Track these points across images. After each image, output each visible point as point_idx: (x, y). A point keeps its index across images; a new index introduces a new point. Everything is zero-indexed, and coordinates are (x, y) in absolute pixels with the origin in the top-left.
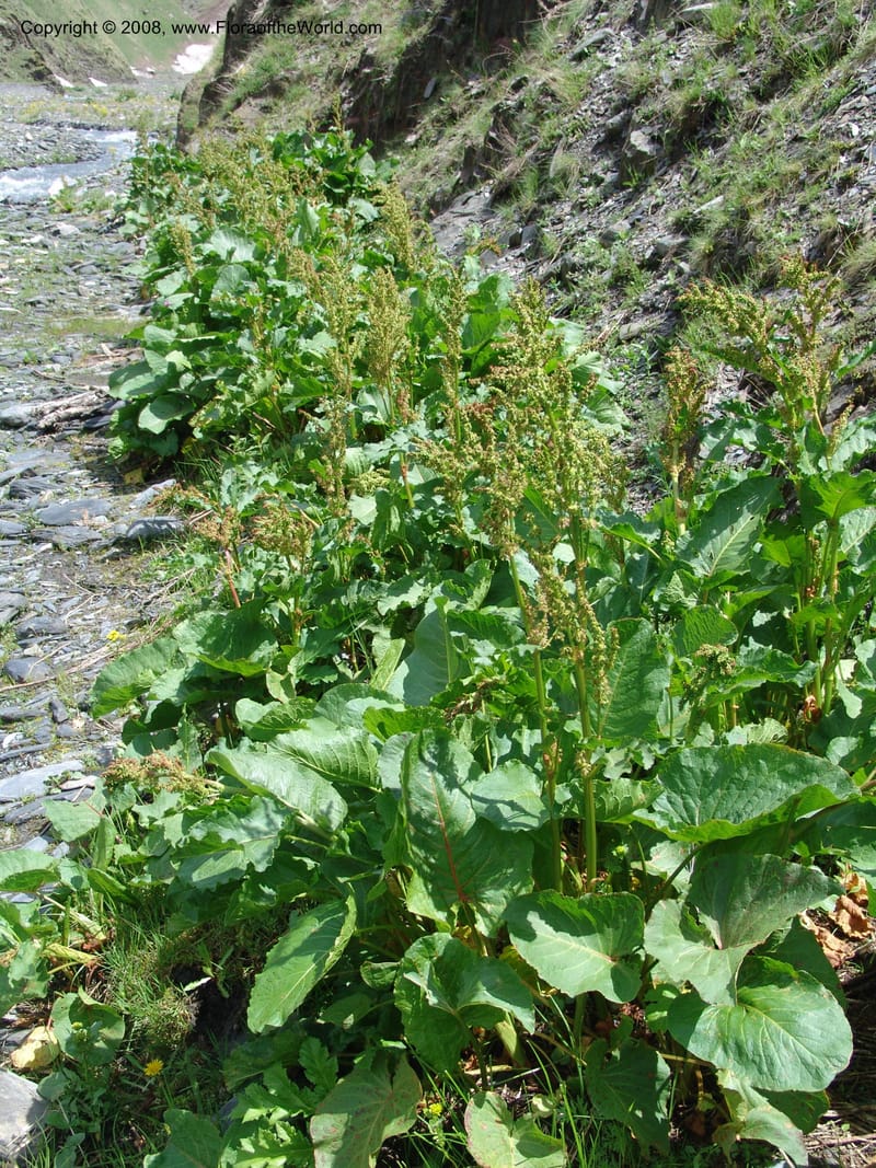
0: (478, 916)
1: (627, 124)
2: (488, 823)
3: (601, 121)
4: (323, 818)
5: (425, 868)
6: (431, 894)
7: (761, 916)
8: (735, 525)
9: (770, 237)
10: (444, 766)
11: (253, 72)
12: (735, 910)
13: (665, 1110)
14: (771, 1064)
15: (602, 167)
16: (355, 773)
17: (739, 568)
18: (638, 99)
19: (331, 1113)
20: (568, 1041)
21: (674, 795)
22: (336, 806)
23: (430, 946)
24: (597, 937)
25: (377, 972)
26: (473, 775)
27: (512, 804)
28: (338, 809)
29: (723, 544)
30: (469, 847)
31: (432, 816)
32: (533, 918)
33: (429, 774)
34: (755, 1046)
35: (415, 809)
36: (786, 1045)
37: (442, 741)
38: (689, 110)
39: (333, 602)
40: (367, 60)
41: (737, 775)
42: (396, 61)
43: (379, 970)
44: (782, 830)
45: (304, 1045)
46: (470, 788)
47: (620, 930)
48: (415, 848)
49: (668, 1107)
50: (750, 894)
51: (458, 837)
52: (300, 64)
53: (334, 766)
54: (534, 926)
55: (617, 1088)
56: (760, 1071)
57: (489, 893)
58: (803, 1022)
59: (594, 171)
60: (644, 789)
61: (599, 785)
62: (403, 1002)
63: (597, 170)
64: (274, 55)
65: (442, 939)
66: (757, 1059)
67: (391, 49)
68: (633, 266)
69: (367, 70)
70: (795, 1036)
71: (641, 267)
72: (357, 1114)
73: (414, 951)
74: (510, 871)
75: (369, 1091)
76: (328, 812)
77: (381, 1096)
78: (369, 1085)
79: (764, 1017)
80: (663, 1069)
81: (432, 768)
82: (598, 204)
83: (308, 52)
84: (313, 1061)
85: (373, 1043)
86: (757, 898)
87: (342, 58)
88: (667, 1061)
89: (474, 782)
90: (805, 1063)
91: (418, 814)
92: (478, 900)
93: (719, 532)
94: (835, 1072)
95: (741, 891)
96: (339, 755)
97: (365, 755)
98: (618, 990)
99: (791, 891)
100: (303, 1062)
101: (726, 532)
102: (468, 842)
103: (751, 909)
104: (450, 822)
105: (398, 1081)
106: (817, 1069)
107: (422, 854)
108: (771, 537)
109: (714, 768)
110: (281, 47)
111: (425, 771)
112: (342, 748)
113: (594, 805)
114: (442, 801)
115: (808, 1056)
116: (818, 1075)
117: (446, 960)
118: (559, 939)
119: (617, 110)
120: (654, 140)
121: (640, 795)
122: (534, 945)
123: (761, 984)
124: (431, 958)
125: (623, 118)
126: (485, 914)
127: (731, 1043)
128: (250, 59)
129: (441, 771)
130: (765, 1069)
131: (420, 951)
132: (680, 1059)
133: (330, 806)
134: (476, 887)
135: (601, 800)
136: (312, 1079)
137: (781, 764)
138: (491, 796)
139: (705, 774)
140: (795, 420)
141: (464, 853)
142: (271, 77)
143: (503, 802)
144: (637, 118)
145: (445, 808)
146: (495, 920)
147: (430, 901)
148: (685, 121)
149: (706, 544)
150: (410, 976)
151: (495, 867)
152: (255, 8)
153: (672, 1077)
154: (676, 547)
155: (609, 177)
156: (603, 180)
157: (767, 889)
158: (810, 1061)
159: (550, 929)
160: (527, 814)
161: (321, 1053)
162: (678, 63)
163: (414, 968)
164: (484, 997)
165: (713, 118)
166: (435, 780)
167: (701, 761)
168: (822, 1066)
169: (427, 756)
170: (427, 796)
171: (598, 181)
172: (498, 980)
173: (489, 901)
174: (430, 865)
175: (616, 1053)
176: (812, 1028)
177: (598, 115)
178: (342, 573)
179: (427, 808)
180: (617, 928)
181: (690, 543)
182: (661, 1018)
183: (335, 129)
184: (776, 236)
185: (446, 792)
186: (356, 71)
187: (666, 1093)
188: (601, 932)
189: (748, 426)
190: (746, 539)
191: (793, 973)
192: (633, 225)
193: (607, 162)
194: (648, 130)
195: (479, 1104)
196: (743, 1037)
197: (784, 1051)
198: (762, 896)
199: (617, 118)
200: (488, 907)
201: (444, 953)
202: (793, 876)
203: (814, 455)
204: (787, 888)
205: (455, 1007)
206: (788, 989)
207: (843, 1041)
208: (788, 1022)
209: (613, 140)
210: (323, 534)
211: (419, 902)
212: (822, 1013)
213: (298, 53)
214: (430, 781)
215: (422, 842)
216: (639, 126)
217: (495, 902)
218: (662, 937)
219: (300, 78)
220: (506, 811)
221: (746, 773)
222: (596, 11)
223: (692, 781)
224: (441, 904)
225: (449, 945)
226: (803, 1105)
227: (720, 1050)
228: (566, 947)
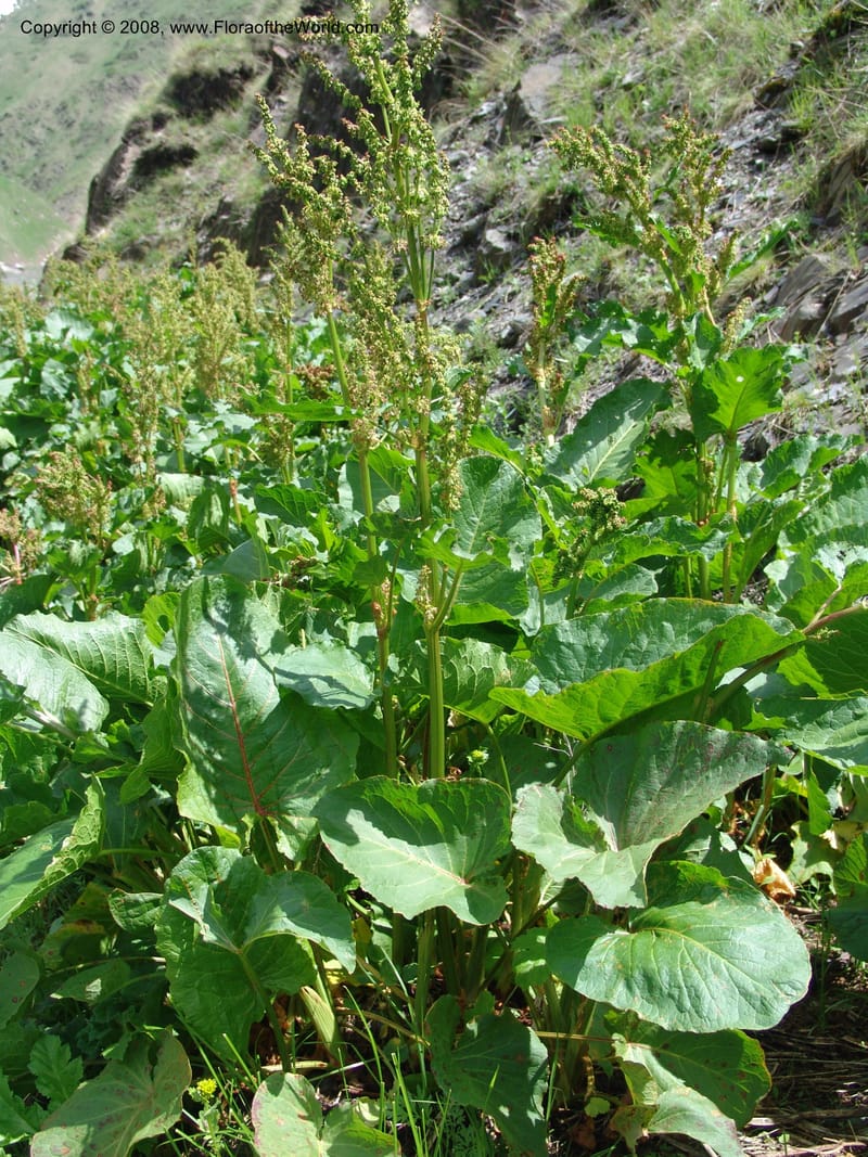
0: (280, 833)
1: (482, 226)
2: (295, 699)
3: (456, 226)
4: (74, 722)
5: (208, 766)
6: (215, 802)
7: (674, 806)
8: (614, 435)
9: (634, 281)
10: (237, 626)
11: (114, 236)
12: (637, 803)
13: (541, 1109)
14: (696, 997)
15: (459, 268)
16: (125, 677)
17: (620, 479)
18: (495, 200)
19: (64, 1125)
20: (406, 1011)
21: (549, 682)
22: (92, 706)
23: (208, 862)
24: (444, 849)
25: (134, 906)
26: (278, 645)
27: (330, 681)
28: (95, 711)
29: (599, 456)
30: (270, 738)
31: (219, 695)
32: (356, 820)
33: (217, 638)
34: (673, 976)
35: (193, 684)
36: (716, 971)
37: (236, 598)
38: (546, 203)
39: (137, 589)
40: (225, 207)
41: (633, 646)
42: (254, 206)
43: (136, 903)
44: (697, 700)
45: (37, 1045)
46: (273, 660)
47: (478, 839)
48: (194, 738)
49: (545, 1105)
50: (657, 779)
51: (254, 726)
52: (161, 230)
53: (97, 663)
54: (355, 829)
55: (473, 1075)
56: (681, 1009)
57: (297, 802)
58: (738, 939)
59: (449, 271)
60: (509, 663)
61: (448, 645)
62: (169, 943)
63: (453, 270)
64: (135, 221)
65: (228, 856)
66: (676, 993)
67: (247, 195)
68: (491, 346)
69: (224, 217)
70: (730, 958)
71: (499, 345)
72: (101, 1125)
73: (185, 868)
74: (325, 771)
75: (120, 1093)
76: (81, 713)
77: (138, 1098)
78: (122, 1085)
79: (683, 939)
80: (539, 1050)
81: (220, 629)
82: (453, 301)
83: (169, 219)
84: (50, 1069)
85: (132, 1028)
86: (668, 784)
87: (200, 209)
88: (542, 1039)
89: (278, 655)
90: (745, 994)
91: (199, 691)
92: (281, 812)
93: (595, 444)
94: (788, 1003)
95: (645, 775)
96: (103, 649)
97: (139, 653)
99: (715, 766)
100: (34, 1068)
101: (603, 444)
102: (268, 731)
103: (659, 800)
104: (244, 703)
105: (160, 1070)
106: (763, 999)
107: (203, 747)
108: (657, 461)
109: (603, 642)
110: (144, 214)
111: (208, 631)
112: (109, 641)
113: (441, 674)
114: (233, 674)
115: (749, 984)
116: (764, 1008)
117: (233, 886)
118: (392, 848)
119: (472, 215)
120: (510, 237)
121: (503, 670)
122: (354, 850)
123: (674, 903)
124: (210, 881)
125: (478, 222)
126: (290, 830)
127: (637, 975)
128: (111, 225)
129: (232, 634)
130: (688, 1004)
131: (194, 868)
132: (561, 1035)
133: (84, 705)
134: (279, 795)
135: (451, 668)
136: (45, 1092)
137: (693, 623)
138: (302, 671)
139: (590, 650)
140: (683, 307)
141: (261, 748)
142: (132, 241)
143: (318, 677)
144: (492, 219)
145: (237, 683)
146: (304, 836)
147: (213, 810)
148: (541, 214)
149: (580, 457)
150: (180, 904)
151: (305, 767)
152: (118, 177)
153: (549, 1061)
154: (544, 461)
155: (464, 276)
156: (457, 279)
157: (681, 769)
158: (752, 989)
159: (379, 834)
160: (348, 692)
161: (60, 1054)
162: (535, 168)
163: (184, 894)
164: (283, 924)
165: (570, 212)
166: (224, 643)
167: (585, 634)
168: (769, 996)
169: (214, 614)
170: (212, 667)
171: (454, 280)
172: (304, 903)
173: (296, 812)
174: (215, 763)
175: (472, 1026)
176: (752, 947)
177: (453, 221)
178: (150, 562)
179: (211, 684)
180: (472, 836)
181: (560, 456)
182: (535, 968)
183: (189, 264)
184: (640, 280)
185: (239, 662)
186: (214, 217)
187: (542, 1085)
188: (451, 841)
189: (628, 328)
190: (627, 448)
191: (721, 882)
192: (489, 313)
193: (463, 263)
194: (504, 228)
195: (275, 1090)
196: (654, 965)
197: (713, 979)
198: (675, 779)
199: (473, 222)
200: (295, 821)
201: (230, 875)
202: (718, 747)
203: (706, 352)
204: (710, 764)
205: (239, 946)
206: (715, 904)
207: (796, 963)
208: (718, 941)
209: (469, 242)
211: (196, 804)
212: (764, 929)
213: (160, 221)
214: (218, 645)
215: (206, 731)
216: (495, 226)
217: (302, 813)
218: (536, 832)
219: (161, 242)
220: (321, 687)
221: (645, 642)
222: (451, 141)
223: (574, 663)
224: (229, 814)
225: (237, 866)
226: (733, 1088)
227: (621, 988)
228: (401, 858)
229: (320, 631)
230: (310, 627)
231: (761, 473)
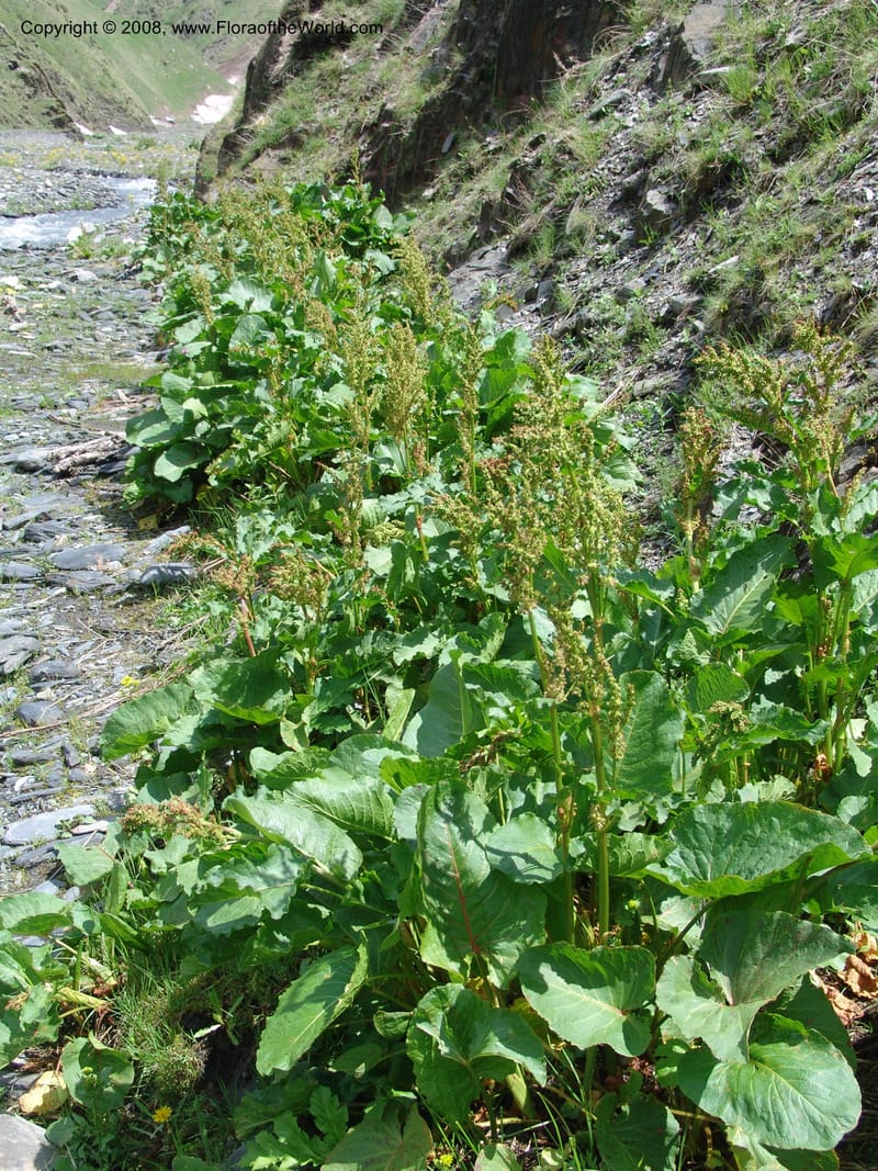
0: (491, 968)
1: (643, 183)
2: (502, 875)
3: (618, 179)
4: (338, 866)
5: (439, 918)
6: (445, 945)
7: (772, 973)
8: (748, 583)
9: (785, 298)
10: (459, 817)
11: (273, 124)
12: (746, 966)
13: (674, 1166)
14: (780, 1122)
15: (618, 225)
16: (370, 822)
17: (751, 627)
18: (655, 159)
19: (341, 1162)
20: (579, 1095)
21: (687, 850)
22: (351, 856)
23: (443, 996)
24: (608, 990)
25: (389, 1021)
26: (487, 827)
27: (526, 857)
28: (353, 859)
29: (736, 602)
30: (484, 899)
31: (447, 867)
32: (546, 970)
33: (445, 826)
34: (764, 1103)
35: (430, 860)
36: (795, 1103)
37: (458, 793)
38: (705, 171)
39: (348, 652)
40: (386, 115)
41: (750, 832)
42: (415, 116)
43: (392, 1019)
44: (794, 887)
45: (314, 1094)
46: (485, 839)
47: (631, 985)
48: (429, 899)
49: (677, 1163)
50: (761, 951)
51: (471, 888)
52: (319, 117)
53: (349, 815)
54: (546, 978)
55: (626, 1143)
56: (769, 1129)
57: (502, 945)
58: (812, 1080)
59: (610, 228)
60: (657, 844)
61: (612, 839)
62: (416, 1052)
63: (613, 227)
64: (294, 108)
65: (455, 989)
66: (766, 1117)
67: (410, 104)
68: (648, 324)
69: (386, 125)
70: (804, 1094)
71: (656, 324)
72: (367, 1164)
73: (427, 1002)
74: (523, 923)
75: (379, 1142)
76: (343, 862)
77: (392, 1147)
78: (379, 1135)
79: (774, 1075)
80: (673, 1124)
81: (447, 819)
82: (614, 261)
83: (327, 105)
84: (324, 1111)
85: (384, 1094)
86: (768, 955)
87: (361, 113)
88: (676, 1117)
89: (488, 834)
90: (814, 1122)
91: (433, 865)
92: (491, 952)
93: (733, 589)
94: (844, 1131)
95: (752, 947)
96: (354, 804)
97: (380, 804)
98: (629, 1043)
99: (802, 948)
100: (313, 1111)
101: (740, 590)
102: (482, 894)
103: (762, 966)
104: (465, 873)
105: (408, 1133)
106: (825, 1128)
107: (436, 904)
108: (784, 596)
109: (727, 825)
110: (301, 99)
111: (440, 822)
112: (358, 797)
113: (608, 859)
114: (457, 852)
115: (817, 1115)
116: (826, 1134)
117: (459, 1010)
118: (571, 992)
119: (634, 170)
120: (670, 199)
121: (653, 850)
122: (545, 997)
123: (771, 1042)
124: (444, 1008)
125: (639, 177)
126: (497, 965)
127: (740, 1098)
128: (269, 111)
129: (456, 822)
130: (773, 1126)
131: (433, 1001)
132: (689, 1115)
133: (345, 855)
134: (489, 939)
135: (615, 855)
136: (322, 1128)
137: (794, 822)
138: (506, 849)
139: (718, 830)
140: (808, 482)
141: (477, 905)
142: (291, 129)
143: (518, 854)
144: (653, 177)
145: (459, 858)
146: (508, 972)
147: (444, 951)
148: (700, 181)
149: (719, 601)
150: (423, 1026)
151: (509, 919)
152: (276, 62)
153: (681, 1133)
154: (690, 604)
155: (625, 235)
156: (619, 238)
157: (778, 946)
158: (818, 1120)
159: (562, 981)
160: (540, 866)
161: (332, 1102)
162: (695, 124)
163: (426, 1019)
164: (496, 1047)
165: (729, 179)
166: (451, 831)
167: (714, 817)
168: (830, 1126)
169: (443, 807)
170: (442, 847)
171: (614, 239)
172: (511, 1032)
173: (502, 952)
174: (444, 916)
175: (626, 1108)
176: (821, 1087)
177: (615, 174)
178: (357, 624)
179: (443, 859)
180: (628, 981)
181: (703, 600)
182: (671, 1074)
183: (353, 181)
184: (791, 297)
185: (461, 844)
186: (375, 125)
187: (675, 1149)
188: (613, 984)
189: (762, 486)
190: (758, 598)
191: (804, 1032)
192: (648, 282)
193: (623, 220)
194: (665, 190)
195: (490, 1156)
196: (752, 1094)
197: (792, 1108)
198: (774, 953)
199: (634, 177)
200: (501, 959)
201: (457, 1004)
202: (804, 933)
203: (827, 516)
204: (799, 945)
205: (467, 1058)
206: (798, 1047)
207: (851, 1101)
208: (798, 1080)
209: (630, 198)
210: (339, 585)
211: (433, 953)
212: (830, 1073)
213: (317, 106)
214: (446, 832)
215: (436, 892)
216: (655, 186)
217: (508, 953)
218: (673, 993)
219: (319, 130)
220: (520, 864)
221: (758, 831)
222: (614, 72)
223: (705, 838)
224: (455, 955)
225: (461, 996)
226: (812, 1163)
227: (729, 1106)
228: (577, 999)
229: (514, 789)
230: (507, 786)
231: (871, 612)
